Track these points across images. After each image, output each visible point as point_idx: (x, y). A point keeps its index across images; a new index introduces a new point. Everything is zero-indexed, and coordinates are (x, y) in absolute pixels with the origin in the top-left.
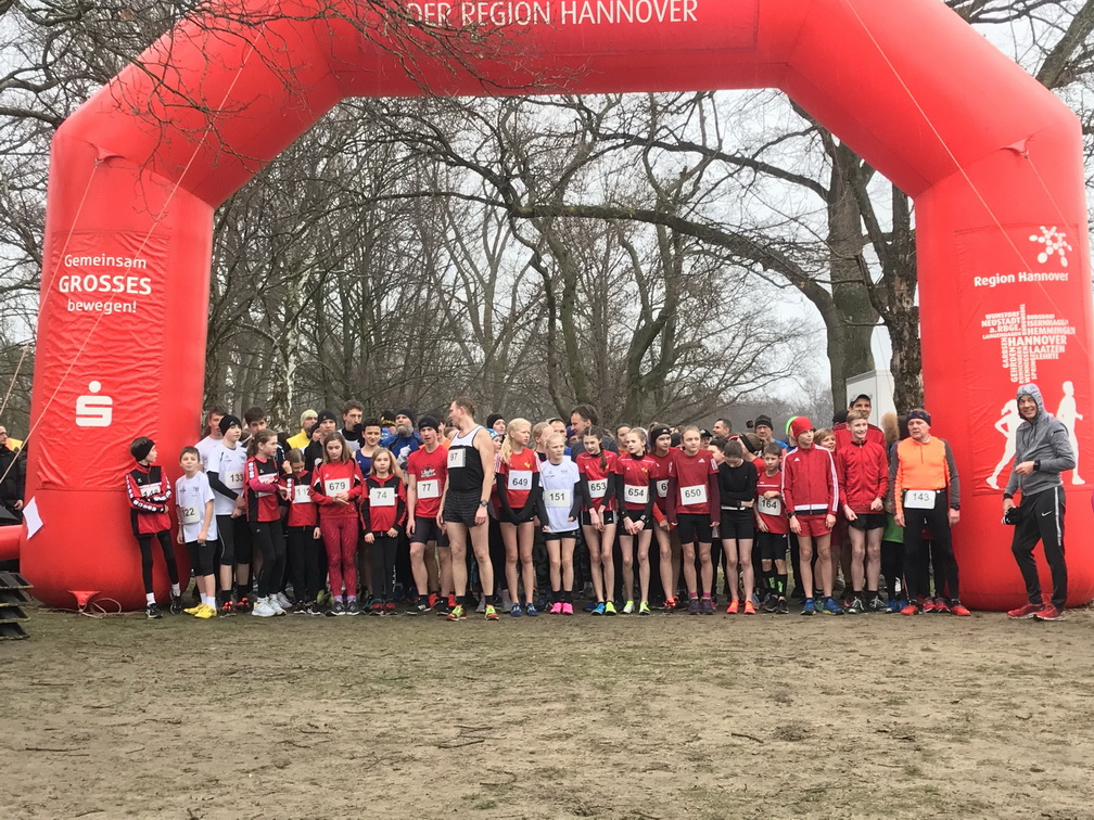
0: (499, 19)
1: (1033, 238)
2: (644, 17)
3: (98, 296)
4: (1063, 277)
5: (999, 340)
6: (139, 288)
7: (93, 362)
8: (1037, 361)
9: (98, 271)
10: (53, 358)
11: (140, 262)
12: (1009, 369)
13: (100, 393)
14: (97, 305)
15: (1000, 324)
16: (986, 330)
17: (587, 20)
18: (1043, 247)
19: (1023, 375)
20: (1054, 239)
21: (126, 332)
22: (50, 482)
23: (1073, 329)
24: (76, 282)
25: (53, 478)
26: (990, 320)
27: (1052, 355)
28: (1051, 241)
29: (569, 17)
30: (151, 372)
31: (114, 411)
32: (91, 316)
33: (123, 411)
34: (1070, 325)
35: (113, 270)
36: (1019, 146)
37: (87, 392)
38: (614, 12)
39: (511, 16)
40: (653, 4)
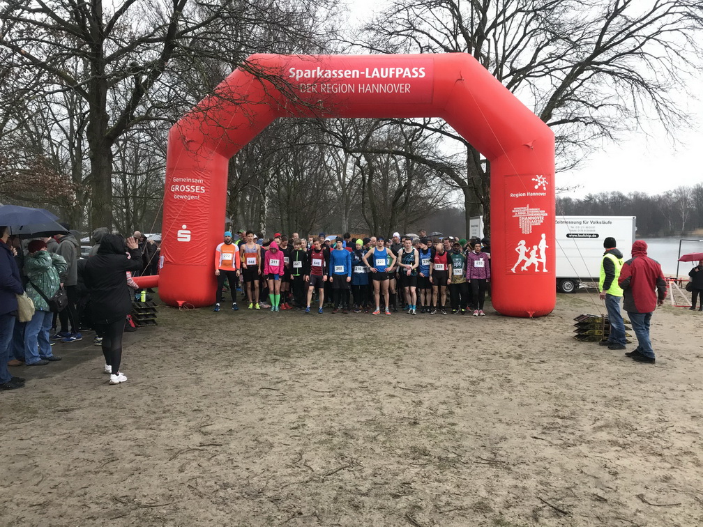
0: (335, 90)
1: (533, 179)
2: (390, 90)
3: (185, 193)
4: (544, 194)
5: (518, 217)
6: (200, 190)
7: (184, 218)
8: (532, 226)
9: (186, 184)
10: (169, 216)
11: (201, 181)
12: (521, 229)
13: (186, 229)
14: (185, 197)
15: (519, 211)
16: (514, 214)
17: (368, 91)
18: (537, 183)
19: (526, 230)
20: (541, 180)
21: (196, 207)
22: (168, 261)
23: (547, 215)
24: (177, 188)
25: (170, 260)
26: (515, 210)
27: (538, 223)
28: (540, 181)
29: (362, 90)
30: (205, 222)
31: (192, 236)
32: (182, 201)
33: (195, 236)
34: (546, 212)
35: (191, 184)
36: (530, 144)
37: (182, 229)
38: (379, 88)
39: (340, 89)
40: (393, 86)
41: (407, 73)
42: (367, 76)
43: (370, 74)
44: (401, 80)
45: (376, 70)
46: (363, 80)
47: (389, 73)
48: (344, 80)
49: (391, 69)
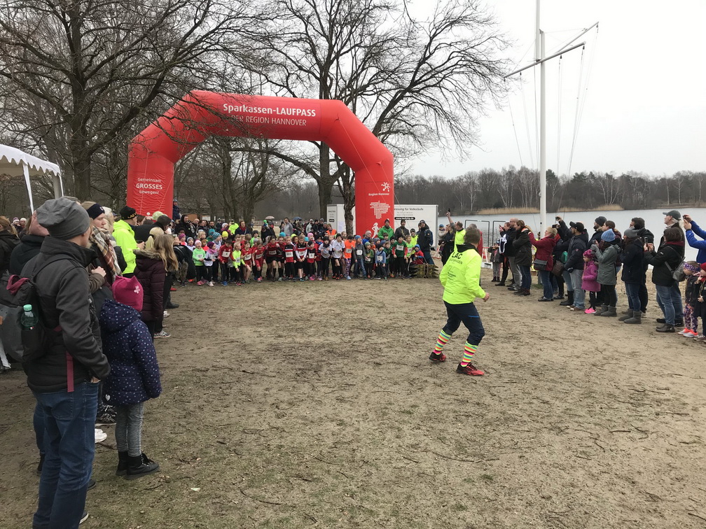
0: (256, 121)
1: (382, 185)
2: (293, 123)
3: (148, 190)
4: (388, 194)
6: (159, 188)
7: (148, 207)
9: (148, 183)
11: (159, 181)
12: (375, 216)
14: (148, 192)
15: (374, 205)
17: (278, 123)
18: (384, 187)
19: (378, 216)
20: (387, 185)
21: (156, 199)
24: (142, 185)
26: (372, 204)
29: (274, 122)
35: (152, 183)
36: (380, 163)
38: (286, 122)
39: (259, 120)
40: (295, 121)
41: (304, 113)
42: (278, 113)
43: (280, 112)
44: (300, 117)
45: (283, 109)
46: (274, 115)
47: (292, 111)
48: (262, 115)
49: (293, 109)
